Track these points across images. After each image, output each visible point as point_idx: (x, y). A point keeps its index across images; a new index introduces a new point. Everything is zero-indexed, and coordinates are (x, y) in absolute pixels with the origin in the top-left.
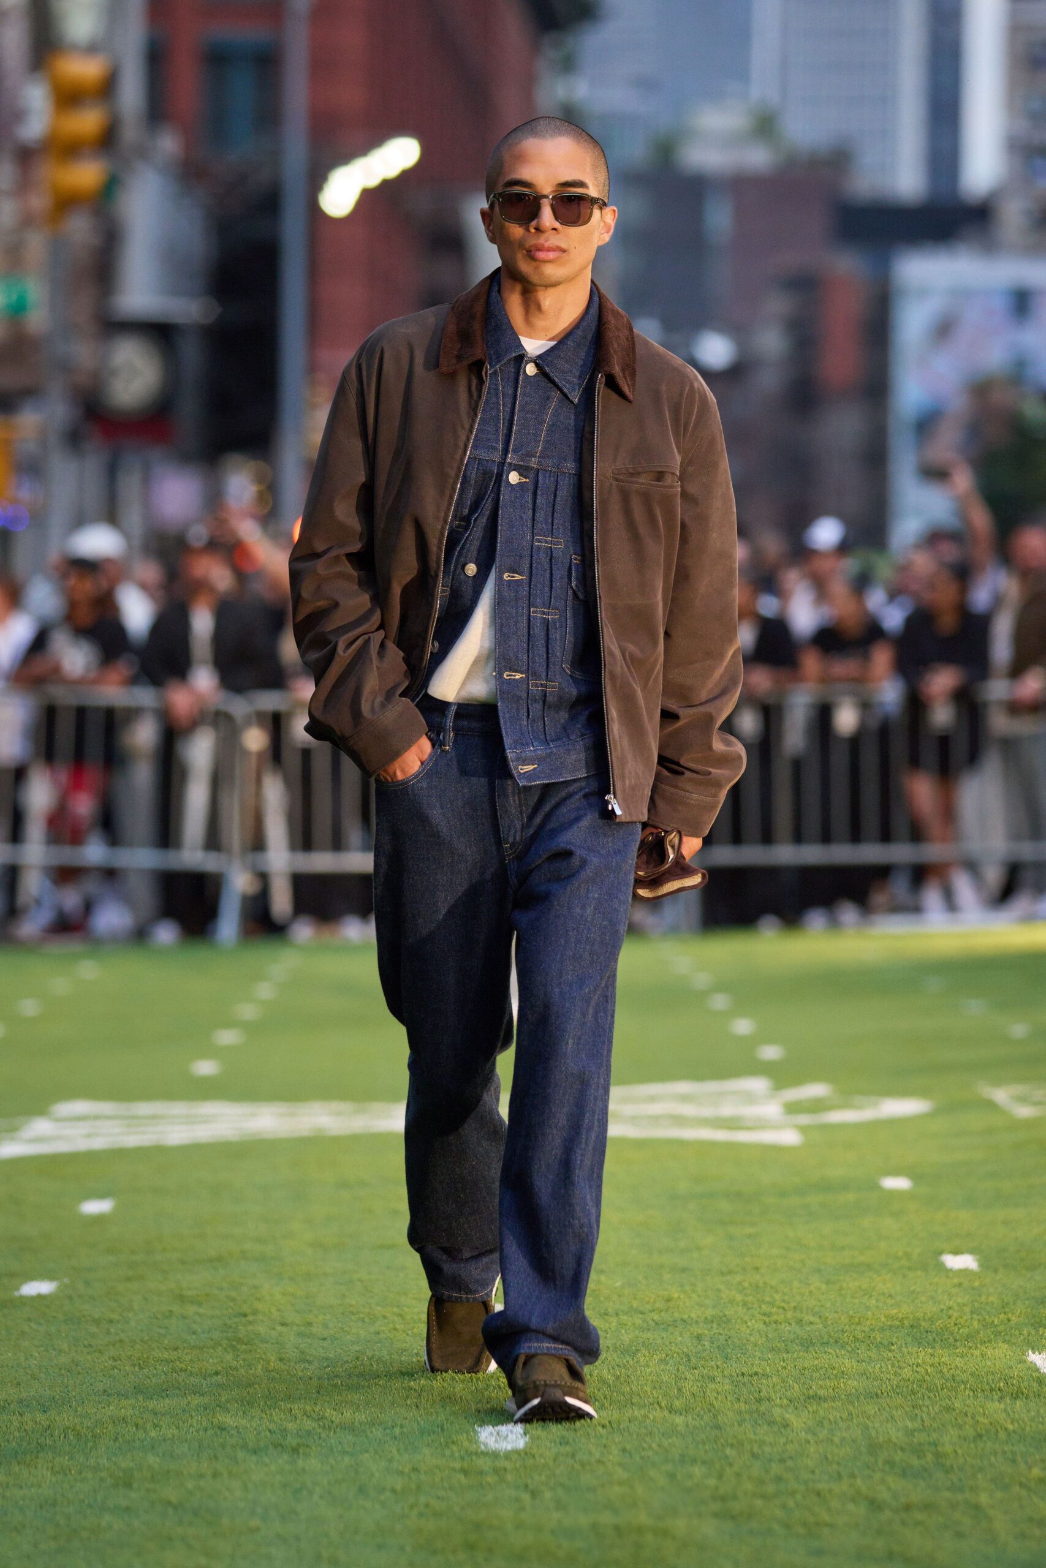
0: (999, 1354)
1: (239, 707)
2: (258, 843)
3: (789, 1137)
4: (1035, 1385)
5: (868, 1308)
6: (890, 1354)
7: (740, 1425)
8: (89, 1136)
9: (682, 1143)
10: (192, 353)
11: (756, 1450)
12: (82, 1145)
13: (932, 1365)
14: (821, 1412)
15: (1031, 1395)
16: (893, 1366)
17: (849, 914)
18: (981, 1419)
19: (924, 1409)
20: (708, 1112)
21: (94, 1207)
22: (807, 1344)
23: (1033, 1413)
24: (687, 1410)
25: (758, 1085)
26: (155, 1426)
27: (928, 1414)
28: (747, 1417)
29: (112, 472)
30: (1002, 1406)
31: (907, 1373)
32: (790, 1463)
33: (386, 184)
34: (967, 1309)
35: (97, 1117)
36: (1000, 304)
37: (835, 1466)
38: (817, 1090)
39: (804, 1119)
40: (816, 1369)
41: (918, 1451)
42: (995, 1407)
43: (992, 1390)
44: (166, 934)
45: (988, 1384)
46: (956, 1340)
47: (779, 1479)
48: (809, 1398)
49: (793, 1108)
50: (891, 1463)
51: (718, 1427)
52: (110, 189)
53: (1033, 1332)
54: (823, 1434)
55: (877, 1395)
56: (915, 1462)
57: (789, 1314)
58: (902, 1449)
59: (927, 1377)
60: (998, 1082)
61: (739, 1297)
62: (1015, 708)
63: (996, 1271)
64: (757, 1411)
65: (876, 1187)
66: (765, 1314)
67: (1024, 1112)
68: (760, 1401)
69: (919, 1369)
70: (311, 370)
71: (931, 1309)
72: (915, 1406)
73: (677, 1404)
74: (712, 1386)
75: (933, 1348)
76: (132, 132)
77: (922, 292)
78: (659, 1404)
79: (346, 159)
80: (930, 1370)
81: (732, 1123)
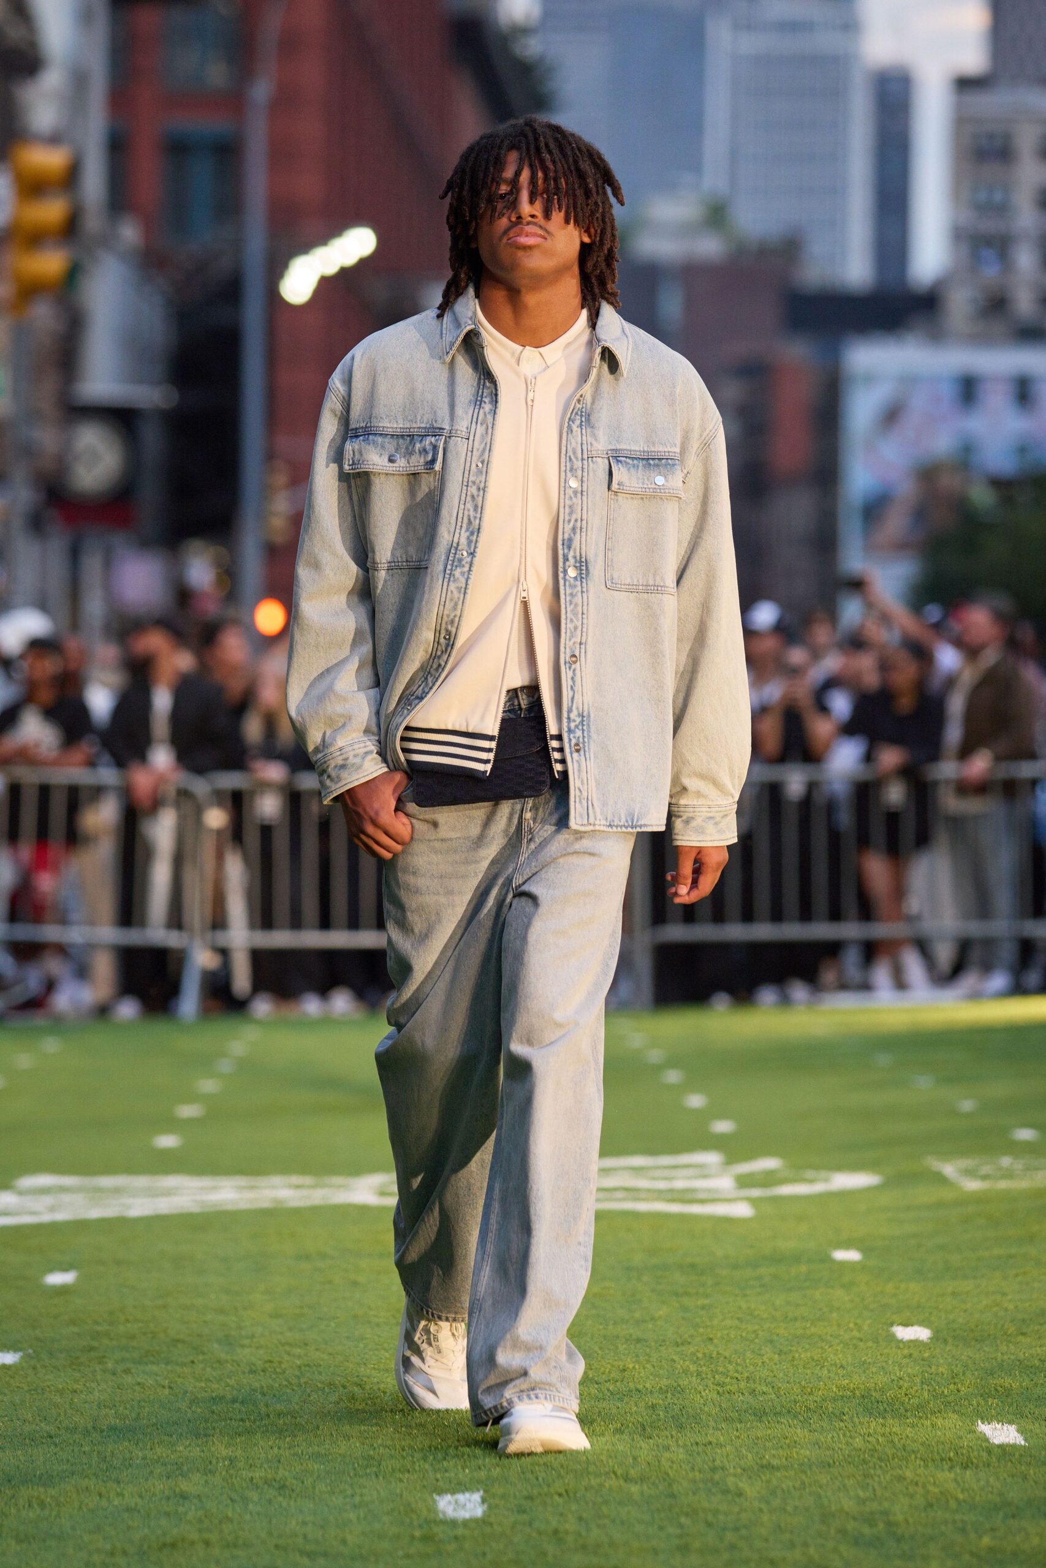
0: (949, 1425)
1: (200, 787)
2: (219, 922)
3: (742, 1210)
4: (984, 1454)
5: (819, 1379)
6: (842, 1424)
7: (694, 1494)
8: (52, 1209)
9: (636, 1215)
10: (152, 437)
11: (710, 1518)
12: (46, 1218)
13: (883, 1435)
14: (775, 1482)
15: (981, 1465)
16: (844, 1435)
17: (799, 991)
18: (931, 1488)
19: (876, 1479)
20: (662, 1185)
21: (56, 1279)
22: (760, 1414)
23: (982, 1483)
24: (642, 1479)
25: (711, 1158)
26: (118, 1495)
27: (880, 1483)
28: (701, 1485)
29: (75, 555)
30: (952, 1475)
31: (858, 1442)
32: (744, 1532)
33: (344, 272)
34: (918, 1380)
35: (63, 1189)
36: (948, 392)
37: (788, 1535)
38: (769, 1163)
39: (756, 1193)
40: (769, 1439)
41: (870, 1520)
42: (946, 1477)
43: (942, 1460)
44: (128, 1009)
45: (938, 1453)
46: (906, 1411)
47: (733, 1547)
48: (762, 1467)
49: (744, 1182)
50: (843, 1532)
51: (672, 1496)
52: (73, 275)
53: (983, 1403)
54: (776, 1503)
55: (829, 1465)
56: (867, 1530)
57: (743, 1385)
58: (855, 1519)
59: (878, 1447)
60: (947, 1155)
61: (693, 1368)
62: (964, 788)
63: (945, 1341)
64: (712, 1480)
65: (827, 1259)
66: (718, 1384)
67: (972, 1185)
68: (714, 1470)
69: (870, 1439)
70: (270, 456)
71: (882, 1380)
72: (865, 1476)
73: (632, 1472)
74: (667, 1455)
75: (884, 1418)
76: (94, 222)
77: (870, 379)
78: (615, 1473)
79: (305, 247)
80: (881, 1439)
81: (685, 1196)
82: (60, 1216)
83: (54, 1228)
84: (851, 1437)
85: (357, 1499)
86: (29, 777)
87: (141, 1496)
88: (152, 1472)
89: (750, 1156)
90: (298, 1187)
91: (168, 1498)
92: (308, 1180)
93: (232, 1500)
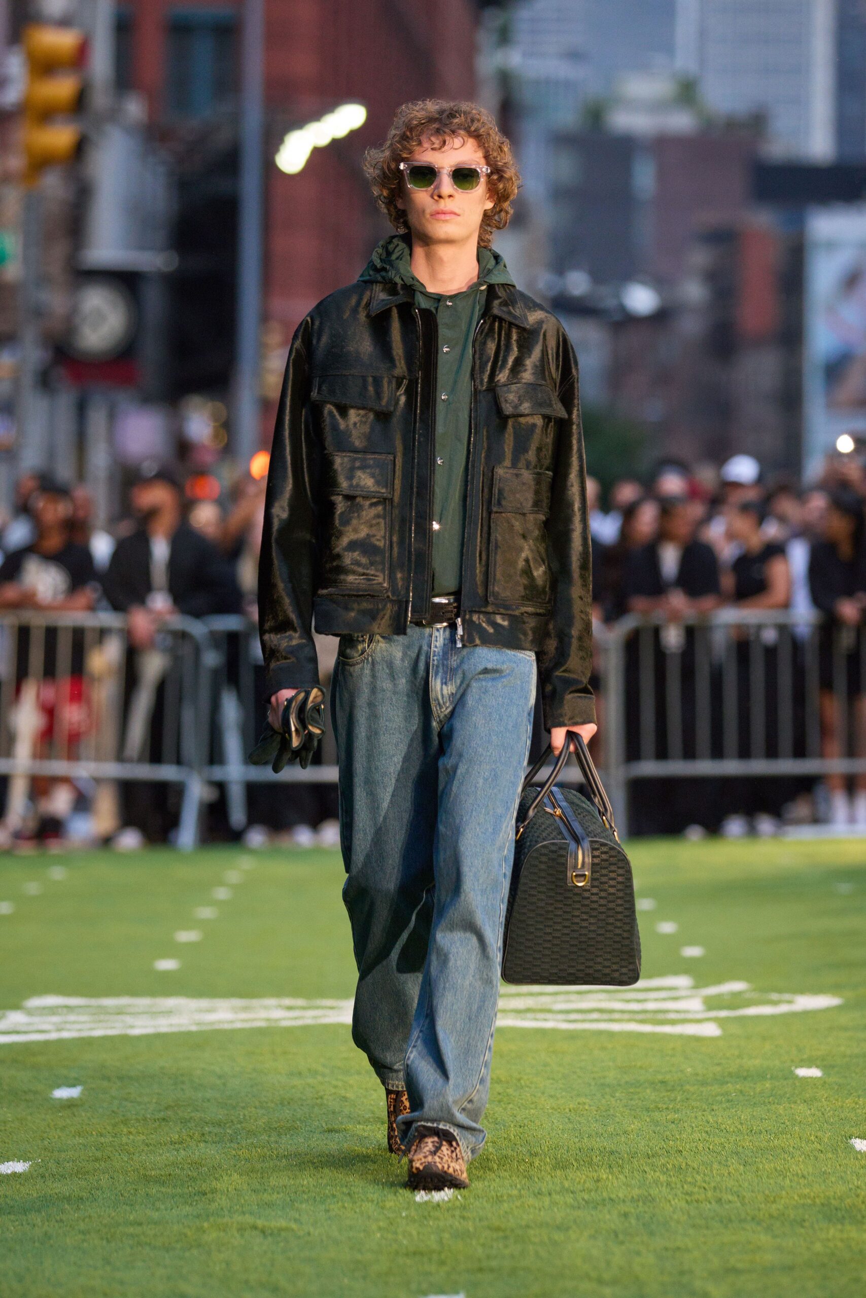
1: (198, 629)
2: (215, 756)
3: (711, 1030)
5: (782, 1188)
6: (802, 1231)
8: (59, 1028)
9: (611, 1034)
10: (154, 299)
13: (841, 1240)
14: (739, 1284)
16: (805, 1241)
17: (766, 825)
20: (635, 1006)
21: (62, 1093)
22: (726, 1221)
24: (615, 1282)
25: (683, 981)
28: (670, 1288)
29: (81, 409)
31: (818, 1247)
33: (335, 143)
35: (70, 1009)
38: (736, 986)
39: (723, 1014)
40: (734, 1244)
44: (130, 840)
46: (863, 1217)
48: (727, 1270)
49: (712, 1004)
52: (81, 148)
55: (790, 1269)
57: (710, 1194)
59: (837, 1252)
61: (663, 1178)
64: (680, 1283)
65: (790, 1076)
66: (687, 1194)
68: (682, 1273)
69: (829, 1244)
70: (265, 317)
71: (841, 1189)
72: (825, 1278)
73: (606, 1276)
74: (638, 1259)
75: (843, 1224)
76: (101, 99)
77: (831, 246)
78: (589, 1276)
79: (299, 123)
80: (839, 1244)
81: (658, 1017)
83: (61, 1045)
84: (811, 1242)
86: (37, 621)
88: (153, 1275)
89: (719, 980)
90: (290, 1008)
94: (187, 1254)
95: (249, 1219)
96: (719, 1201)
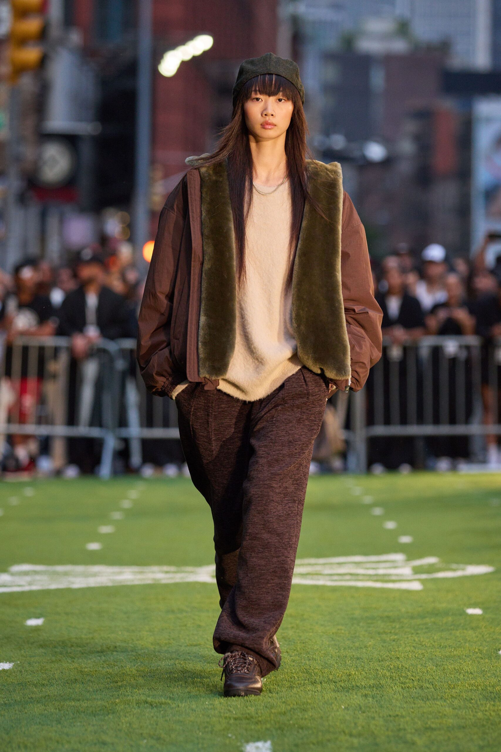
1: (112, 347)
2: (122, 422)
3: (416, 586)
5: (458, 680)
6: (471, 705)
7: (388, 743)
8: (30, 584)
9: (357, 589)
10: (87, 152)
12: (27, 588)
13: (494, 711)
14: (433, 737)
16: (472, 711)
19: (489, 735)
20: (371, 572)
21: (32, 622)
22: (425, 699)
24: (359, 735)
25: (399, 557)
27: (491, 737)
28: (392, 739)
29: (43, 216)
31: (480, 715)
33: (195, 59)
35: (36, 572)
38: (432, 560)
39: (424, 576)
40: (430, 713)
44: (72, 472)
48: (426, 728)
49: (417, 570)
51: (376, 744)
54: (434, 748)
55: (463, 727)
57: (416, 683)
59: (491, 718)
61: (388, 674)
64: (398, 736)
65: (463, 614)
68: (399, 730)
69: (486, 713)
70: (153, 162)
71: (493, 680)
72: (484, 733)
73: (354, 732)
74: (373, 722)
75: (494, 701)
76: (55, 31)
77: (489, 120)
78: (344, 732)
79: (173, 46)
80: (492, 713)
81: (385, 578)
82: (34, 588)
83: (31, 594)
84: (476, 712)
85: (200, 746)
87: (80, 743)
88: (86, 730)
89: (421, 556)
90: (167, 572)
91: (95, 744)
92: (173, 568)
93: (132, 746)
94: (106, 718)
95: (143, 698)
96: (421, 687)
